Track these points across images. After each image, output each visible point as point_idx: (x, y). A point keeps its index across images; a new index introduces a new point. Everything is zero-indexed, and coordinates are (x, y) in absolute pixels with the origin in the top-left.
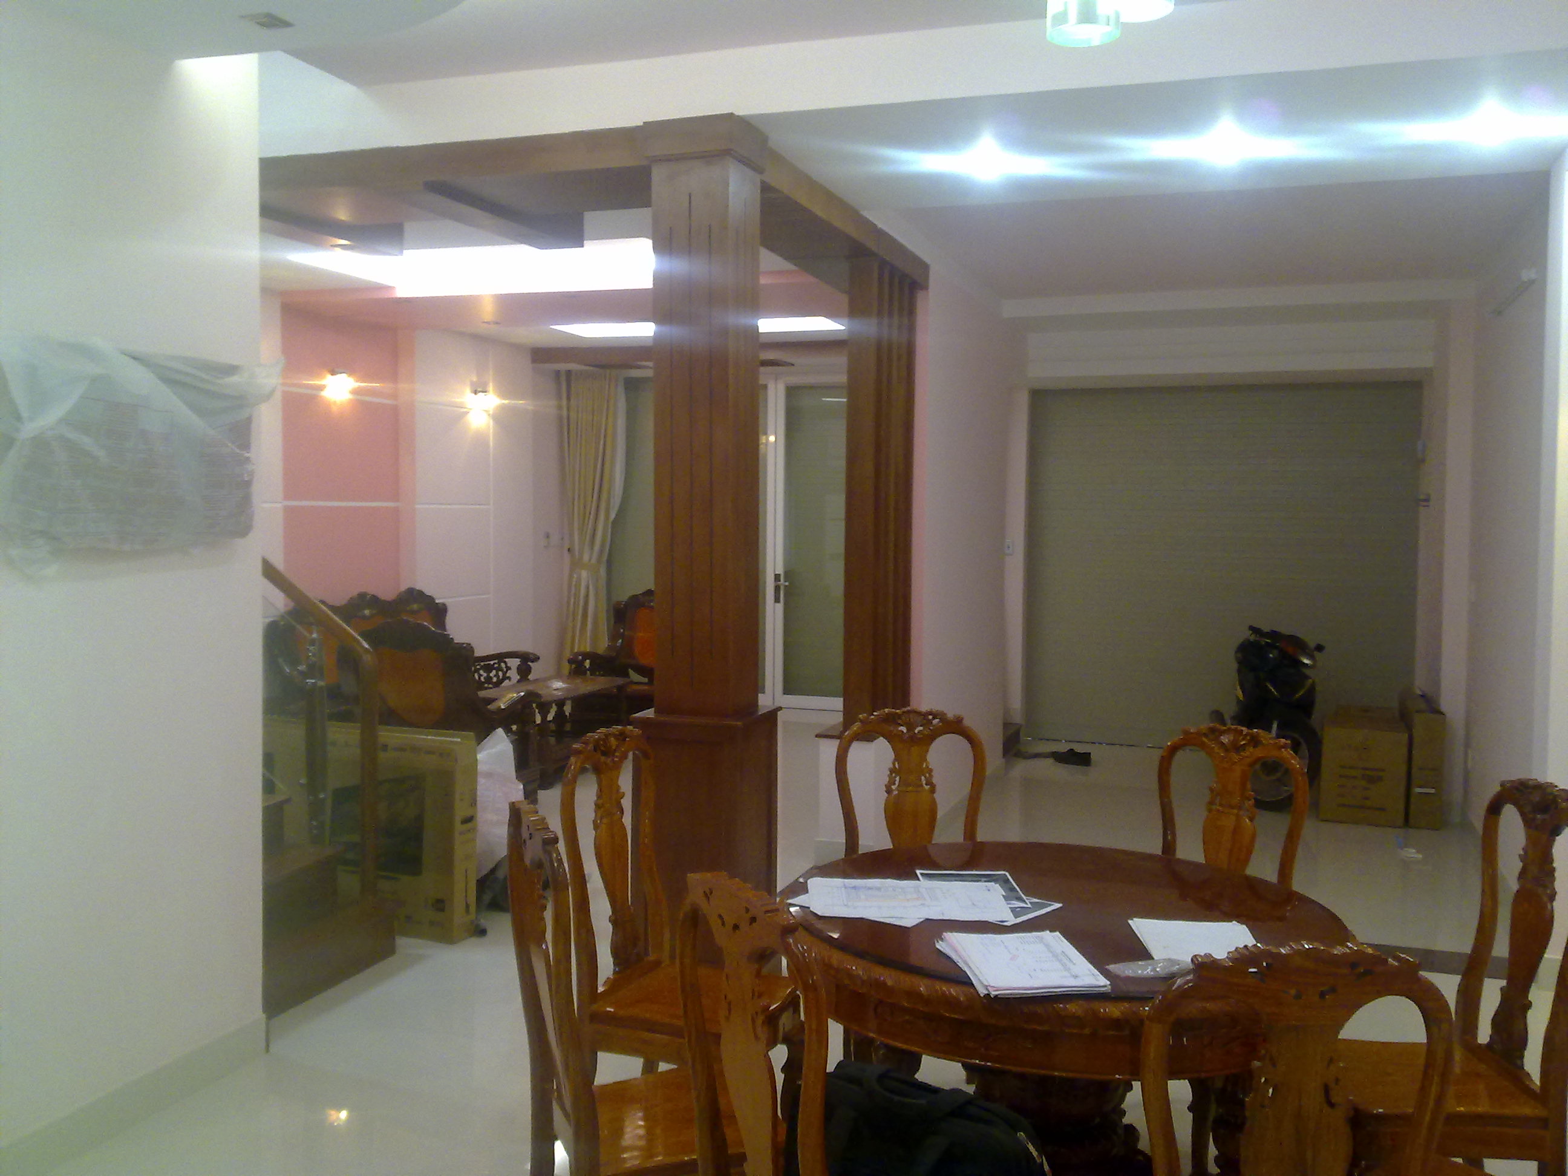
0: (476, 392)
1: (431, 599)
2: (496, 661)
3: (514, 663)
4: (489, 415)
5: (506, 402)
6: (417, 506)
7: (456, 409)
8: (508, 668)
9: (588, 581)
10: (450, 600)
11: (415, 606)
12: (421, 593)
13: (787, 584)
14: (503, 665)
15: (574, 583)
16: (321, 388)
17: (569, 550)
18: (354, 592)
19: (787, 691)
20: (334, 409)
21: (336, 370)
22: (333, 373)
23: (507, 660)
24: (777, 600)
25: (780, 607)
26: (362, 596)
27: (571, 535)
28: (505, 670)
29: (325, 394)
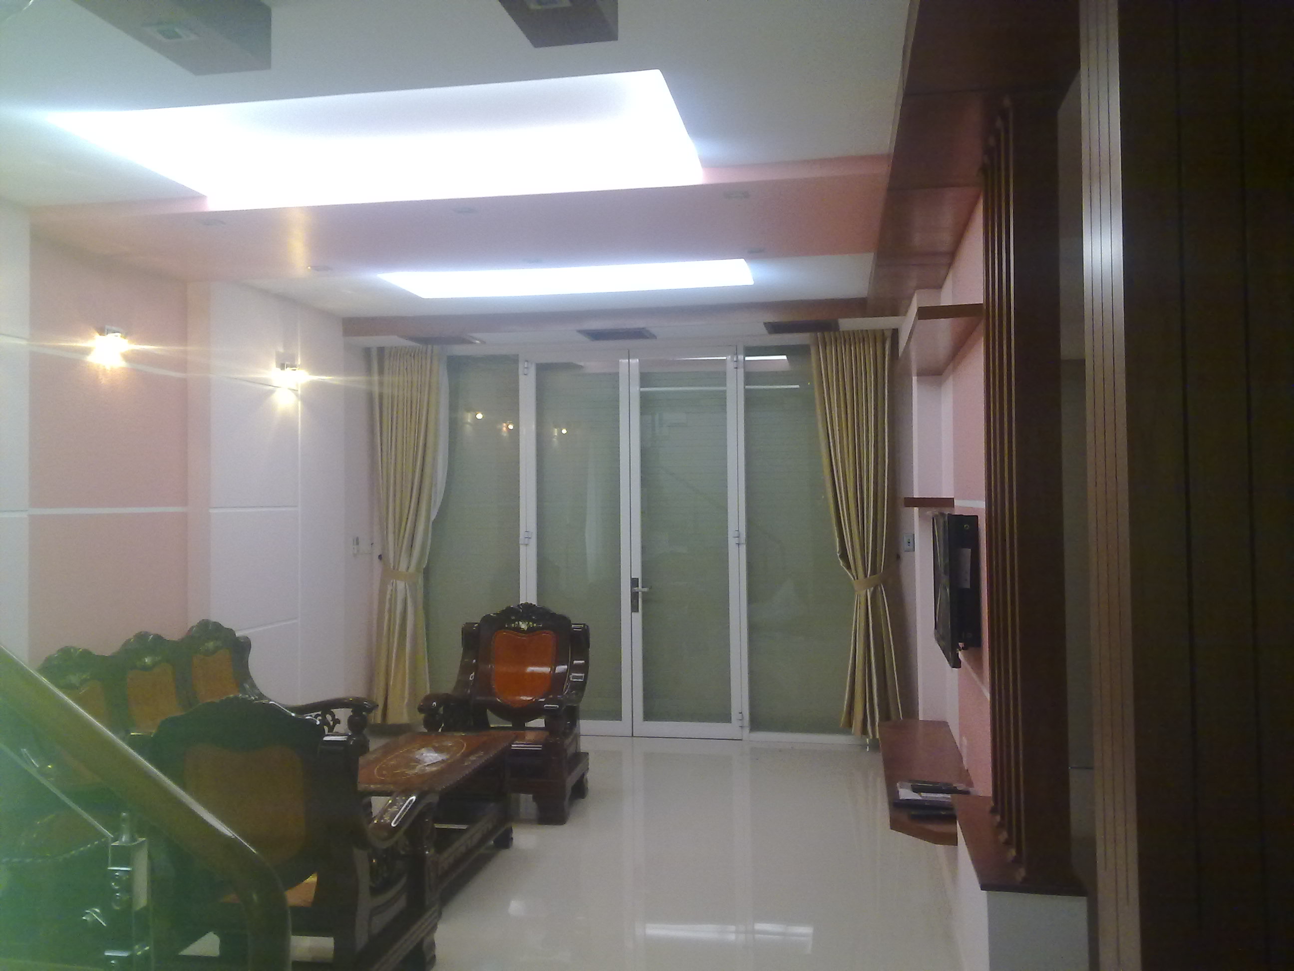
0: (283, 366)
1: (231, 632)
2: (320, 713)
3: (343, 714)
4: (297, 395)
5: (316, 378)
6: (211, 511)
7: (261, 386)
8: (337, 721)
9: (406, 594)
10: (251, 631)
11: (211, 645)
12: (218, 627)
13: (646, 590)
14: (329, 717)
15: (388, 597)
16: (86, 351)
17: (380, 557)
18: (130, 634)
19: (648, 715)
20: (104, 381)
21: (107, 327)
22: (102, 331)
23: (335, 711)
24: (634, 608)
25: (638, 617)
26: (141, 637)
27: (384, 539)
28: (331, 723)
29: (91, 359)
